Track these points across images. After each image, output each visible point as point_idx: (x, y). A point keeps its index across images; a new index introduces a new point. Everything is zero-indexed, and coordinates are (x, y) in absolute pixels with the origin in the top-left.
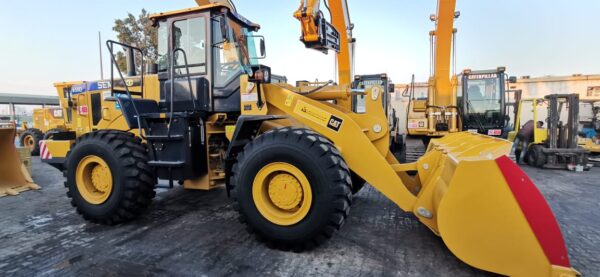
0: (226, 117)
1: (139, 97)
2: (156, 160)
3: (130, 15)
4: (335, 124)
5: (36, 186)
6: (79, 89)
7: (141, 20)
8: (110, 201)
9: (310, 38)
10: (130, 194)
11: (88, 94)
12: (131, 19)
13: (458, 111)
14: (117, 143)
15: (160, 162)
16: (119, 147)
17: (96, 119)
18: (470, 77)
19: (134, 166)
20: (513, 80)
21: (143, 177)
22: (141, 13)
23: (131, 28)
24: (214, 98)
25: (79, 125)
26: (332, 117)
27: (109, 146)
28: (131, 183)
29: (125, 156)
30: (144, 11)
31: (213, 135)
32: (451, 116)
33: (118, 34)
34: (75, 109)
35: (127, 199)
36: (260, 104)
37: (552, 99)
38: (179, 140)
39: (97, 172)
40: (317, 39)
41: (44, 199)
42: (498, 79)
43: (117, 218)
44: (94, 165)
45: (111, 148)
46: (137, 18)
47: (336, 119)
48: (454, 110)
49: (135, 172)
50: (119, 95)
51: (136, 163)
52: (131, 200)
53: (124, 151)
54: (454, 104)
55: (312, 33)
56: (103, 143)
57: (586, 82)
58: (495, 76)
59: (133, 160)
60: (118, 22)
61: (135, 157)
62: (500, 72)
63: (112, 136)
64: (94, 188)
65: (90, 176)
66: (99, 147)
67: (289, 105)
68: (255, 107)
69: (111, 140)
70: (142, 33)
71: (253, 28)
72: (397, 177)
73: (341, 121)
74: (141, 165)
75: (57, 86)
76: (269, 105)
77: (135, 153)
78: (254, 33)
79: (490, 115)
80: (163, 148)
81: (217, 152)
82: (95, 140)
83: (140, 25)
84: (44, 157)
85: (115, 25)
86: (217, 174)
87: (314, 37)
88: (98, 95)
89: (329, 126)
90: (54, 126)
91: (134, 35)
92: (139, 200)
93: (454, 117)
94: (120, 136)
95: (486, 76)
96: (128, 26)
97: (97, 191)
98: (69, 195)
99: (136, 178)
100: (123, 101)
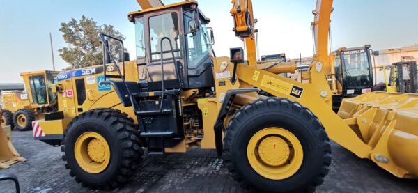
0: (197, 92)
1: (120, 80)
2: (146, 132)
3: (73, 20)
4: (297, 92)
5: (22, 159)
6: (64, 76)
7: (81, 23)
8: (109, 169)
9: (240, 28)
10: (127, 162)
11: (73, 80)
12: (73, 22)
13: (337, 77)
14: (113, 119)
15: (149, 133)
16: (115, 123)
17: (81, 100)
18: (345, 53)
19: (128, 138)
20: (376, 53)
21: (136, 147)
22: (81, 18)
23: (73, 29)
24: (189, 77)
25: (65, 106)
26: (294, 87)
27: (105, 122)
28: (127, 153)
29: (121, 130)
30: (83, 17)
31: (185, 108)
32: (331, 81)
33: (64, 34)
34: (61, 93)
35: (125, 167)
36: (233, 80)
37: (399, 65)
38: (169, 114)
39: (92, 145)
40: (246, 29)
41: (35, 170)
42: (366, 54)
43: (115, 184)
44: (91, 139)
45: (108, 124)
46: (78, 23)
47: (297, 88)
48: (334, 77)
49: (130, 144)
50: (112, 79)
51: (129, 137)
52: (127, 168)
53: (120, 126)
54: (333, 72)
55: (243, 25)
56: (100, 121)
57: (399, 54)
58: (363, 51)
59: (127, 133)
60: (63, 25)
61: (128, 131)
62: (367, 49)
63: (107, 114)
64: (91, 159)
65: (87, 149)
66: (97, 124)
67: (256, 79)
68: (228, 83)
69: (107, 117)
70: (82, 33)
71: (206, 21)
72: (349, 128)
73: (301, 90)
74: (133, 137)
75: (23, 75)
76: (240, 80)
77: (128, 128)
78: (207, 26)
79: (359, 79)
80: (153, 121)
81: (188, 121)
82: (91, 118)
83: (80, 27)
84: (38, 135)
85: (61, 27)
86: (189, 138)
87: (244, 28)
88: (82, 81)
89: (291, 94)
90: (22, 107)
91: (76, 34)
92: (133, 167)
93: (334, 82)
94: (112, 114)
95: (357, 52)
96: (71, 27)
97: (93, 161)
98: (67, 167)
99: (131, 148)
100: (118, 84)
